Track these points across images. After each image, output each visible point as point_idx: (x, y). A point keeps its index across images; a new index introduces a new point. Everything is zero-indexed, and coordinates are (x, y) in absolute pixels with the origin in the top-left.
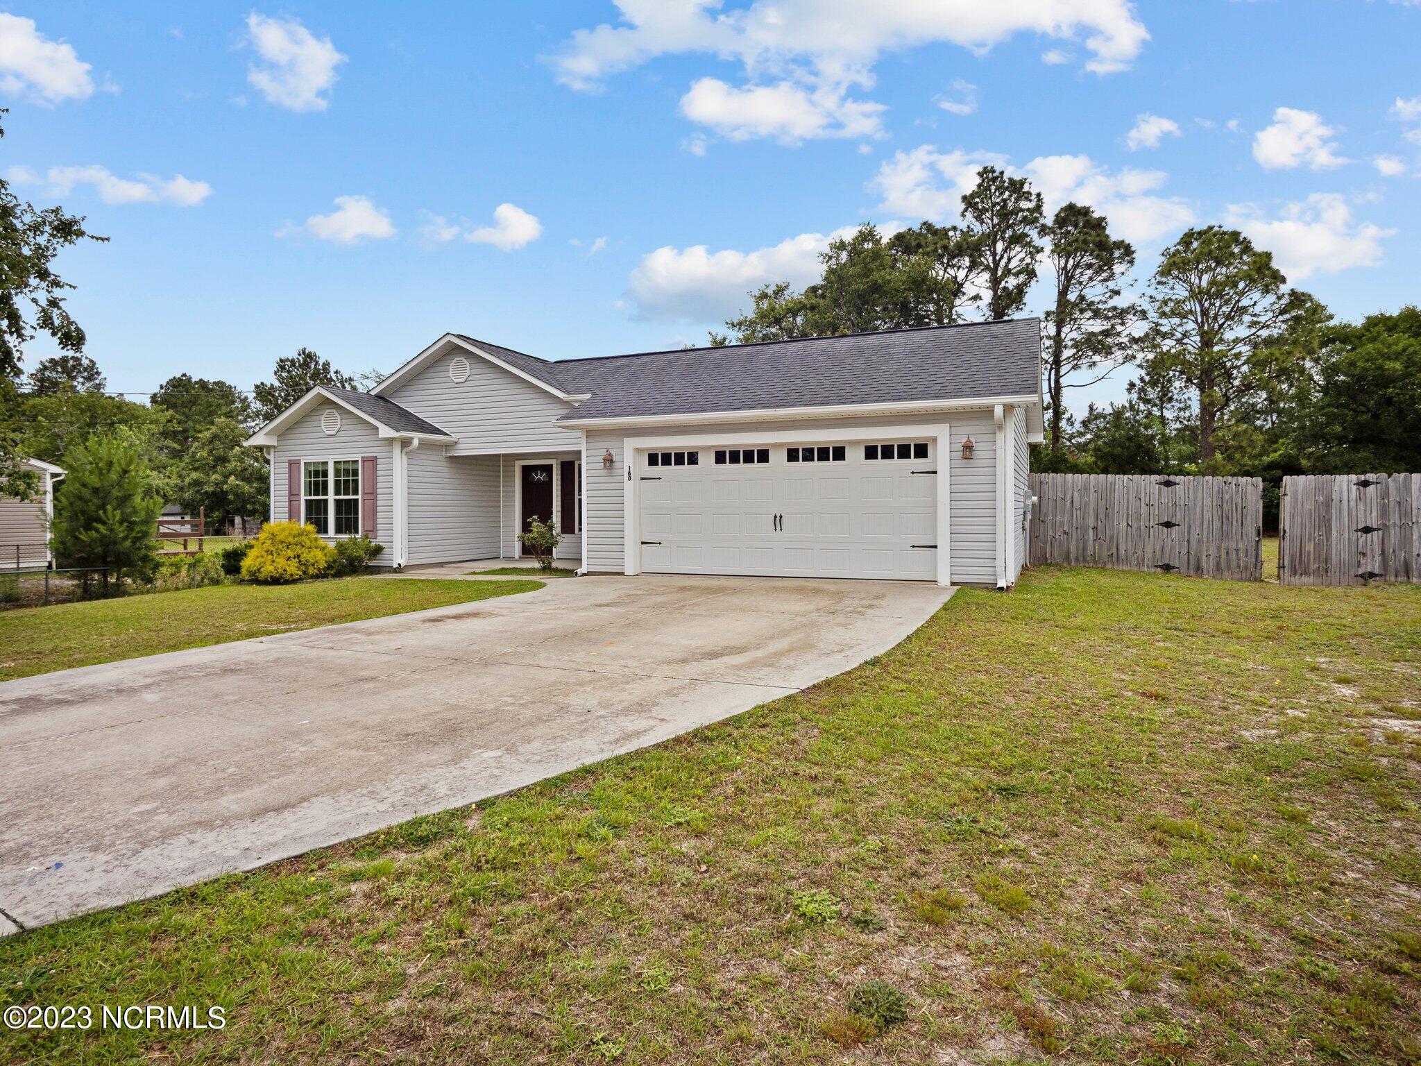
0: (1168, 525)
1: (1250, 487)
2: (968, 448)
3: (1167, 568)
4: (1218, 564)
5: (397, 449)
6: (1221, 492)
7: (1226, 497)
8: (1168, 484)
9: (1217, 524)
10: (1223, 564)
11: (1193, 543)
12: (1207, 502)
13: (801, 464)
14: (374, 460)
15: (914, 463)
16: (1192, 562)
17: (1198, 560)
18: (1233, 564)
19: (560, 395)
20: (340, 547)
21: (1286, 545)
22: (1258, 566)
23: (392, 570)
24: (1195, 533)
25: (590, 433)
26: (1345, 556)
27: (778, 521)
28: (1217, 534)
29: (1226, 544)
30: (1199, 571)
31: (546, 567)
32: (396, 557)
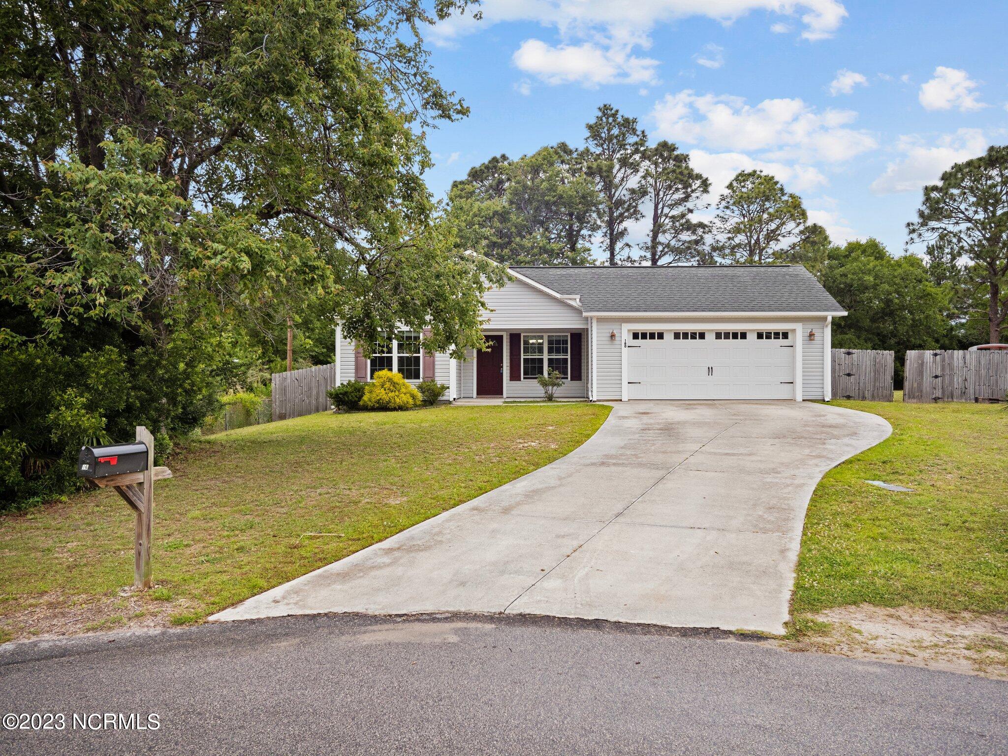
0: (849, 375)
1: (888, 356)
2: (811, 335)
3: (848, 397)
4: (873, 394)
6: (875, 358)
7: (878, 360)
8: (849, 353)
9: (873, 374)
10: (875, 395)
11: (861, 384)
12: (868, 363)
13: (723, 340)
15: (781, 341)
16: (861, 393)
17: (864, 393)
18: (880, 394)
19: (558, 295)
20: (420, 388)
21: (907, 384)
22: (891, 395)
23: (450, 402)
24: (862, 378)
25: (600, 320)
26: (928, 389)
27: (710, 370)
28: (873, 380)
29: (877, 384)
30: (864, 398)
31: (550, 398)
32: (452, 394)
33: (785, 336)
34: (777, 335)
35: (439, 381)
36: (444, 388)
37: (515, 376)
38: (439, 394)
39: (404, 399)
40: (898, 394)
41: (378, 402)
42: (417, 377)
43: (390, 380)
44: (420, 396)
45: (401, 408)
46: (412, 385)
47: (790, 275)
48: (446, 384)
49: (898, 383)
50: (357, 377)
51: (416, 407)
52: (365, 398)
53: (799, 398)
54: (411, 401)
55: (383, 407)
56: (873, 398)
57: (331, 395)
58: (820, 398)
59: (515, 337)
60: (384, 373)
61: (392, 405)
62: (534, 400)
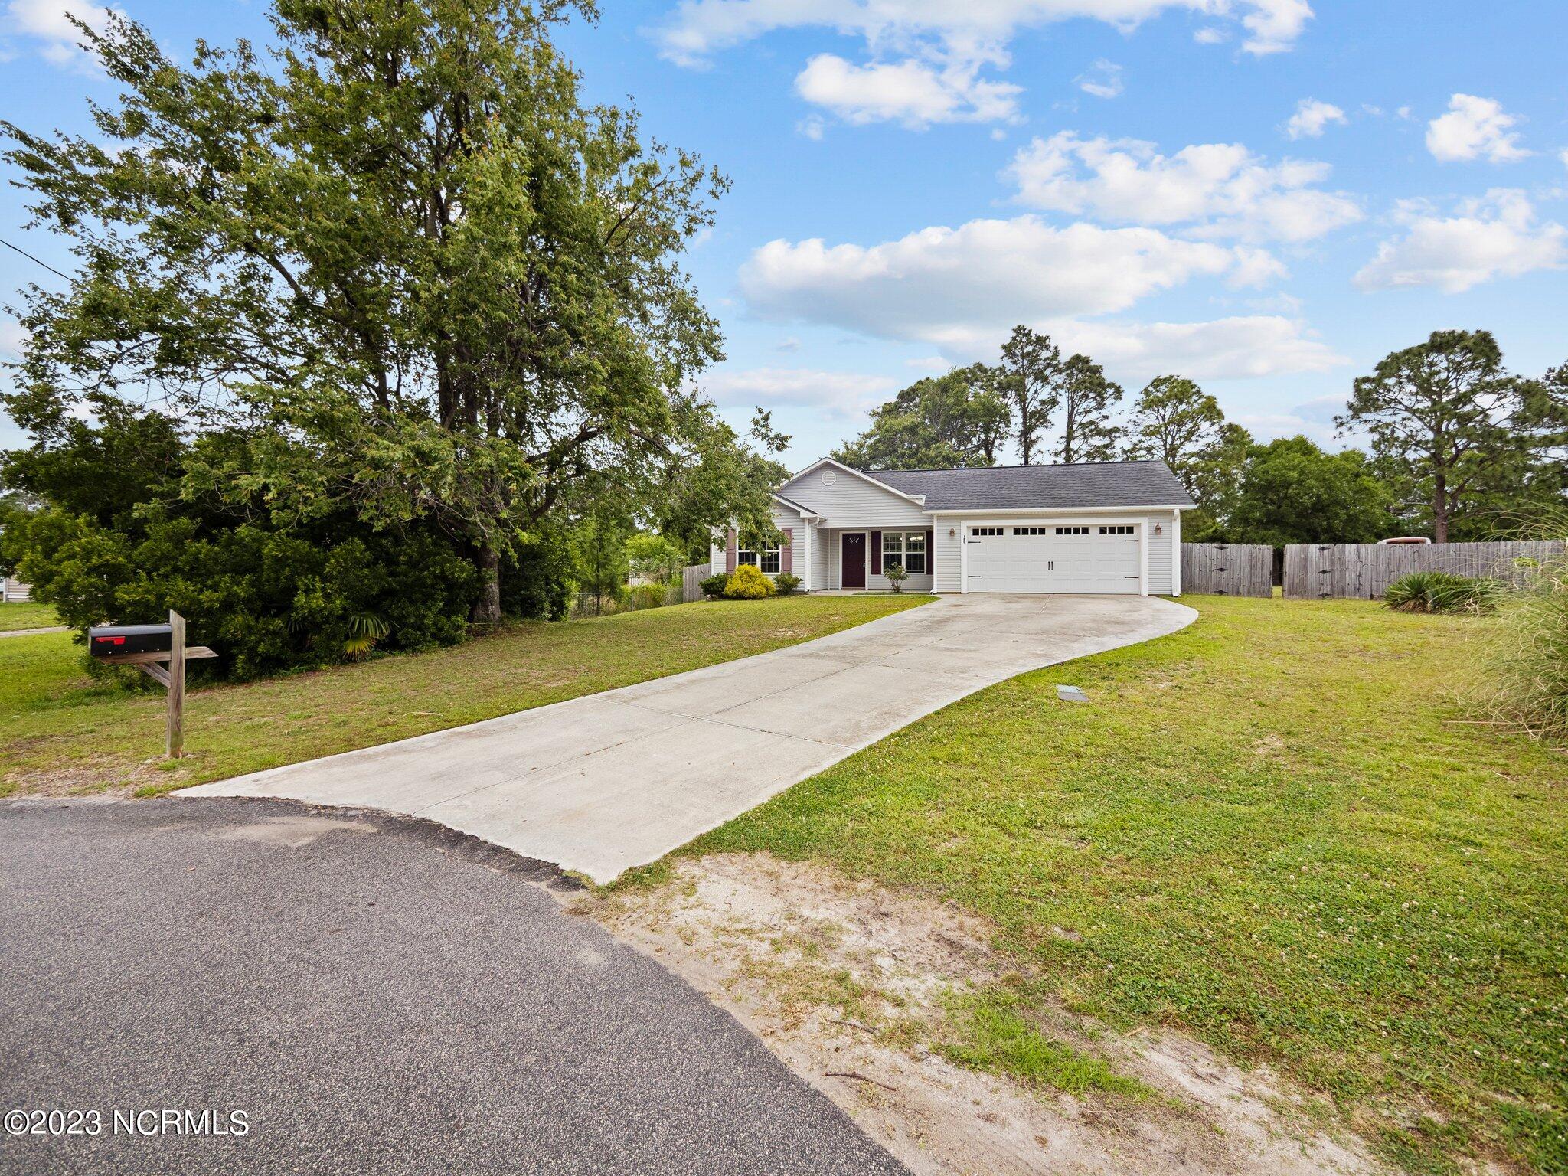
0: (1222, 570)
1: (1266, 550)
2: (1157, 529)
3: (1221, 593)
4: (1249, 589)
5: (806, 523)
6: (1251, 553)
7: (1254, 555)
8: (1222, 548)
9: (1248, 569)
10: (1252, 589)
11: (1236, 580)
12: (1243, 558)
13: (1063, 535)
14: (790, 530)
15: (1126, 536)
16: (1235, 589)
17: (1238, 587)
18: (1257, 590)
19: (905, 496)
20: (777, 580)
21: (1286, 580)
22: (1270, 591)
23: (805, 593)
24: (1236, 574)
25: (940, 517)
26: (1314, 585)
27: (1051, 565)
28: (1248, 575)
29: (1254, 580)
30: (1238, 594)
31: (897, 590)
32: (807, 585)
33: (1130, 530)
34: (1121, 530)
35: (795, 574)
36: (798, 580)
37: (876, 570)
38: (792, 586)
39: (758, 589)
40: (1277, 590)
41: (736, 592)
42: (777, 570)
43: (747, 572)
44: (775, 587)
45: (754, 598)
46: (770, 578)
47: (1146, 471)
48: (799, 576)
49: (1278, 577)
50: (727, 570)
51: (769, 596)
52: (727, 588)
53: (1145, 593)
54: (764, 591)
55: (740, 596)
56: (1249, 594)
57: (702, 585)
58: (1168, 593)
59: (876, 535)
60: (746, 567)
61: (747, 595)
62: (882, 592)
